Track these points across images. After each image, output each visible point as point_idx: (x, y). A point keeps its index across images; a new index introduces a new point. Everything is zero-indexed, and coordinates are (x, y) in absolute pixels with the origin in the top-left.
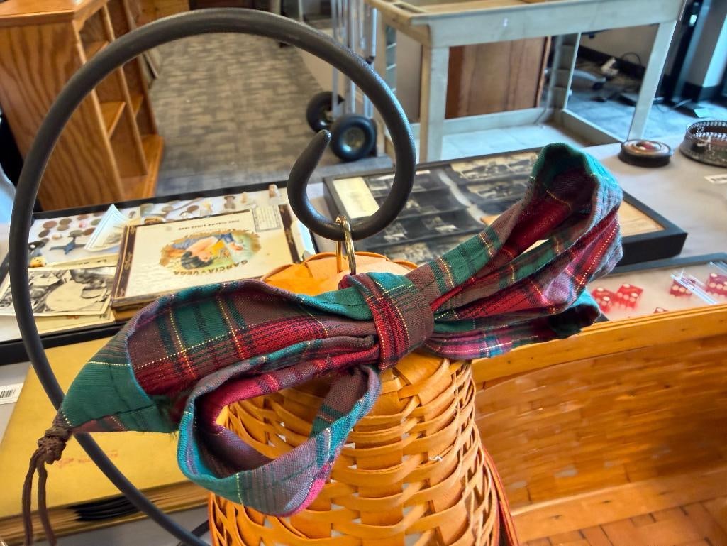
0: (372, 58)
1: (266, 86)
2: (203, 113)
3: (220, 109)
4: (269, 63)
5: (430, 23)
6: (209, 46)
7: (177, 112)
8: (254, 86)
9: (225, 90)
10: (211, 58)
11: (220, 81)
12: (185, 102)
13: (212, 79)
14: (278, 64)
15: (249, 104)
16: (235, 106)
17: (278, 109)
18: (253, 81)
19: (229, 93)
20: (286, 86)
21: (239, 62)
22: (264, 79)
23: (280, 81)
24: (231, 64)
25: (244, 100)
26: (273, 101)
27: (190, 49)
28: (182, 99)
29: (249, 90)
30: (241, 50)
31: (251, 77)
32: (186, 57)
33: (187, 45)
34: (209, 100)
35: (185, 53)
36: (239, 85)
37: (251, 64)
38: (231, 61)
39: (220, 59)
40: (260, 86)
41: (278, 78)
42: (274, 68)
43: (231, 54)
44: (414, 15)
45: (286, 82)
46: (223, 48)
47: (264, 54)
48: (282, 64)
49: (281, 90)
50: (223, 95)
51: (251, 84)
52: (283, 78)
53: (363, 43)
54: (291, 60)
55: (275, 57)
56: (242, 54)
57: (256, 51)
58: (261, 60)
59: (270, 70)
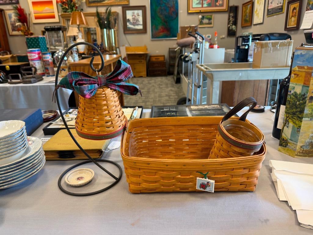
0: (200, 86)
1: (167, 95)
2: (142, 102)
3: (149, 101)
4: (170, 88)
5: (213, 73)
6: (150, 82)
7: (133, 101)
8: (162, 95)
9: (152, 96)
10: (150, 86)
11: (151, 93)
12: (137, 98)
13: (148, 92)
14: (173, 89)
15: (159, 101)
16: (154, 101)
17: (169, 103)
18: (162, 94)
19: (153, 97)
20: (174, 96)
21: (159, 87)
22: (167, 93)
23: (173, 94)
24: (156, 88)
25: (157, 99)
26: (168, 100)
27: (144, 82)
28: (136, 97)
29: (160, 96)
30: (161, 84)
31: (162, 93)
32: (142, 85)
33: (143, 81)
34: (145, 98)
35: (142, 83)
36: (157, 95)
37: (163, 88)
38: (156, 87)
39: (153, 86)
40: (165, 95)
41: (172, 93)
42: (172, 90)
43: (157, 85)
44: (208, 70)
45: (175, 95)
46: (155, 83)
47: (169, 86)
48: (175, 89)
49: (171, 97)
50: (151, 97)
51: (161, 94)
52: (174, 93)
53: (197, 81)
54: (178, 88)
55: (173, 86)
56: (161, 85)
57: (167, 84)
58: (167, 87)
59: (169, 91)
